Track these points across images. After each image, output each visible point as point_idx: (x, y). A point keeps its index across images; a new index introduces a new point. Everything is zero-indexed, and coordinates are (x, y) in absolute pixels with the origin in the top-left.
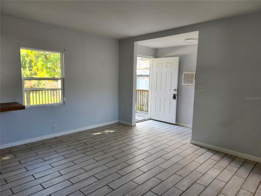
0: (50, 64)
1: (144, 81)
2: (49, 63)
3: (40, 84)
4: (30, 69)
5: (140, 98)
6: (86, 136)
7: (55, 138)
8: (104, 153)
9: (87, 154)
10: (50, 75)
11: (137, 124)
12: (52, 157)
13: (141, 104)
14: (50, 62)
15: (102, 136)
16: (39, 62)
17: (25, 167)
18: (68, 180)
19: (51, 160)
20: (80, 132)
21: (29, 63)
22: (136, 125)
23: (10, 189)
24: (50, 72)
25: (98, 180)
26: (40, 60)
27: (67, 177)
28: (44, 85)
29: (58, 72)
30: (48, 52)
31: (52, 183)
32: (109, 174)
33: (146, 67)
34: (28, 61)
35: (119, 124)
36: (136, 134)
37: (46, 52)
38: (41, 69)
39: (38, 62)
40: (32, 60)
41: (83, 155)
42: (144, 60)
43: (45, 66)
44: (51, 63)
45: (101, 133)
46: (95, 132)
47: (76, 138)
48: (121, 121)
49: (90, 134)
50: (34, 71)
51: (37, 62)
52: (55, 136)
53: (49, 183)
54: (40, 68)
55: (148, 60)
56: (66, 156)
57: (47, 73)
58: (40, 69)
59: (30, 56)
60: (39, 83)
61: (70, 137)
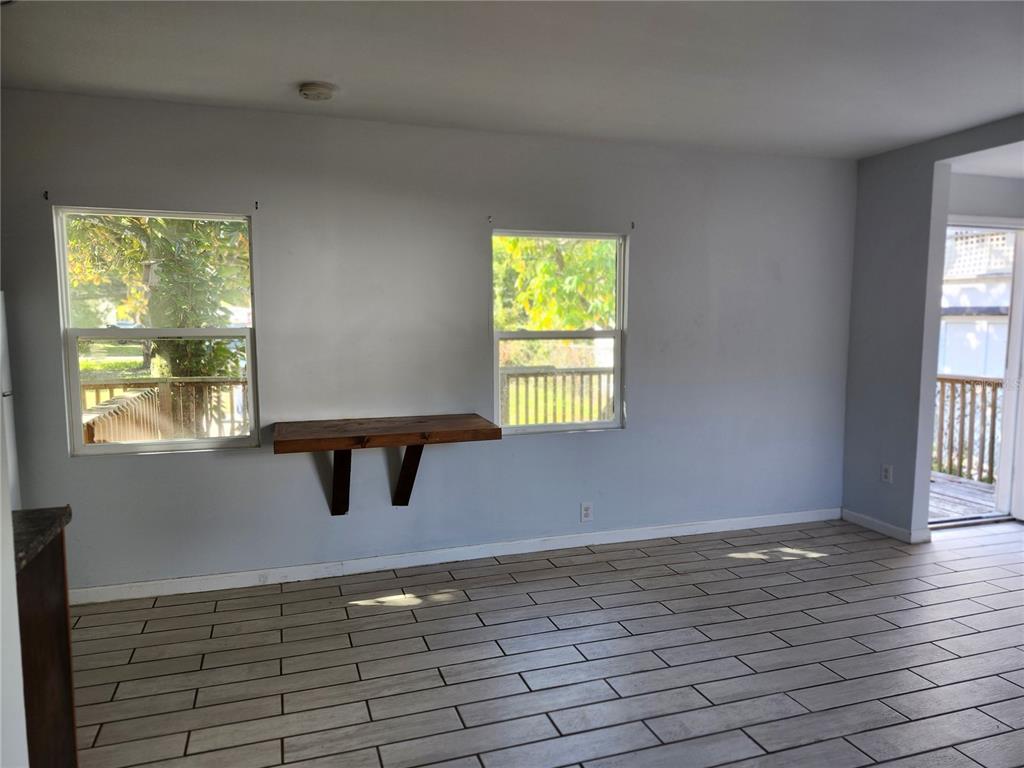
0: (570, 283)
1: (971, 336)
2: (569, 279)
3: (536, 352)
4: (506, 300)
5: (947, 417)
6: (701, 558)
7: (590, 550)
8: (782, 644)
9: (714, 633)
10: (571, 322)
11: (935, 536)
12: (584, 619)
13: (956, 444)
14: (571, 275)
15: (768, 566)
16: (536, 275)
17: (496, 641)
18: (642, 720)
19: (578, 631)
20: (676, 541)
21: (504, 280)
22: (933, 539)
23: (456, 707)
24: (569, 309)
25: (764, 752)
26: (541, 271)
27: (637, 709)
28: (547, 354)
29: (597, 309)
30: (566, 240)
31: (583, 718)
32: (813, 741)
33: (983, 272)
34: (500, 276)
35: (842, 526)
36: (935, 581)
37: (560, 239)
38: (541, 300)
39: (532, 278)
40: (514, 270)
41: (697, 636)
42: (975, 240)
43: (554, 290)
44: (575, 278)
45: (764, 554)
46: (737, 549)
47: (667, 562)
48: (853, 516)
49: (720, 552)
50: (521, 306)
51: (529, 278)
52: (590, 543)
53: (577, 717)
54: (537, 297)
55: (995, 237)
56: (632, 627)
57: (560, 314)
58: (538, 300)
59: (511, 256)
60: (532, 348)
61: (639, 554)
